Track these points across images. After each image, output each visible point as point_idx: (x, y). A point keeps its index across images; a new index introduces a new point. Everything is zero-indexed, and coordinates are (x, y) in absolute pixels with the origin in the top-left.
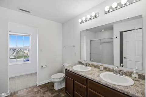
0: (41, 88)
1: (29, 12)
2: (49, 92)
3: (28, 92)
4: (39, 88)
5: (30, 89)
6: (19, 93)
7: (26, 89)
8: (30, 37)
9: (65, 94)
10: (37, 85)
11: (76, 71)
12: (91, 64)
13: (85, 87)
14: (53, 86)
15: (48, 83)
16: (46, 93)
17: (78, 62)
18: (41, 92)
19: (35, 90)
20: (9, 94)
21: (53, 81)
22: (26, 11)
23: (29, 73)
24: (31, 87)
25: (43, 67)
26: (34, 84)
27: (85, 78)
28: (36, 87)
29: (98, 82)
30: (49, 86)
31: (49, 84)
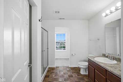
0: (71, 69)
1: (64, 19)
2: (76, 73)
3: (64, 69)
4: (70, 69)
5: (65, 68)
6: (60, 68)
7: (63, 67)
8: (66, 34)
9: (88, 80)
10: (69, 67)
11: (96, 61)
12: (118, 58)
13: (105, 78)
14: (80, 70)
15: (76, 67)
16: (74, 73)
17: (103, 54)
18: (71, 72)
19: (68, 69)
20: (55, 67)
21: (80, 66)
22: (63, 19)
23: (65, 58)
24: (66, 67)
25: (72, 55)
26: (67, 66)
27: (104, 70)
28: (68, 67)
29: (117, 76)
30: (77, 70)
31: (77, 69)
